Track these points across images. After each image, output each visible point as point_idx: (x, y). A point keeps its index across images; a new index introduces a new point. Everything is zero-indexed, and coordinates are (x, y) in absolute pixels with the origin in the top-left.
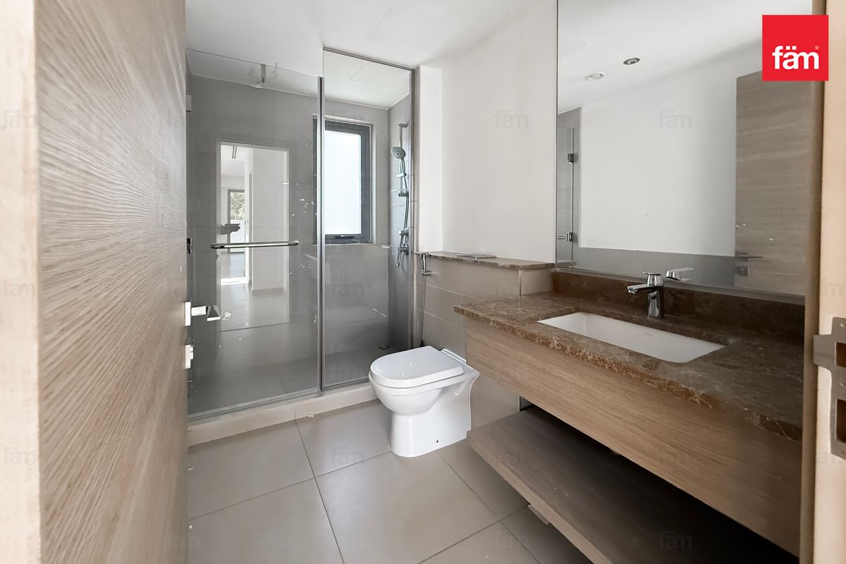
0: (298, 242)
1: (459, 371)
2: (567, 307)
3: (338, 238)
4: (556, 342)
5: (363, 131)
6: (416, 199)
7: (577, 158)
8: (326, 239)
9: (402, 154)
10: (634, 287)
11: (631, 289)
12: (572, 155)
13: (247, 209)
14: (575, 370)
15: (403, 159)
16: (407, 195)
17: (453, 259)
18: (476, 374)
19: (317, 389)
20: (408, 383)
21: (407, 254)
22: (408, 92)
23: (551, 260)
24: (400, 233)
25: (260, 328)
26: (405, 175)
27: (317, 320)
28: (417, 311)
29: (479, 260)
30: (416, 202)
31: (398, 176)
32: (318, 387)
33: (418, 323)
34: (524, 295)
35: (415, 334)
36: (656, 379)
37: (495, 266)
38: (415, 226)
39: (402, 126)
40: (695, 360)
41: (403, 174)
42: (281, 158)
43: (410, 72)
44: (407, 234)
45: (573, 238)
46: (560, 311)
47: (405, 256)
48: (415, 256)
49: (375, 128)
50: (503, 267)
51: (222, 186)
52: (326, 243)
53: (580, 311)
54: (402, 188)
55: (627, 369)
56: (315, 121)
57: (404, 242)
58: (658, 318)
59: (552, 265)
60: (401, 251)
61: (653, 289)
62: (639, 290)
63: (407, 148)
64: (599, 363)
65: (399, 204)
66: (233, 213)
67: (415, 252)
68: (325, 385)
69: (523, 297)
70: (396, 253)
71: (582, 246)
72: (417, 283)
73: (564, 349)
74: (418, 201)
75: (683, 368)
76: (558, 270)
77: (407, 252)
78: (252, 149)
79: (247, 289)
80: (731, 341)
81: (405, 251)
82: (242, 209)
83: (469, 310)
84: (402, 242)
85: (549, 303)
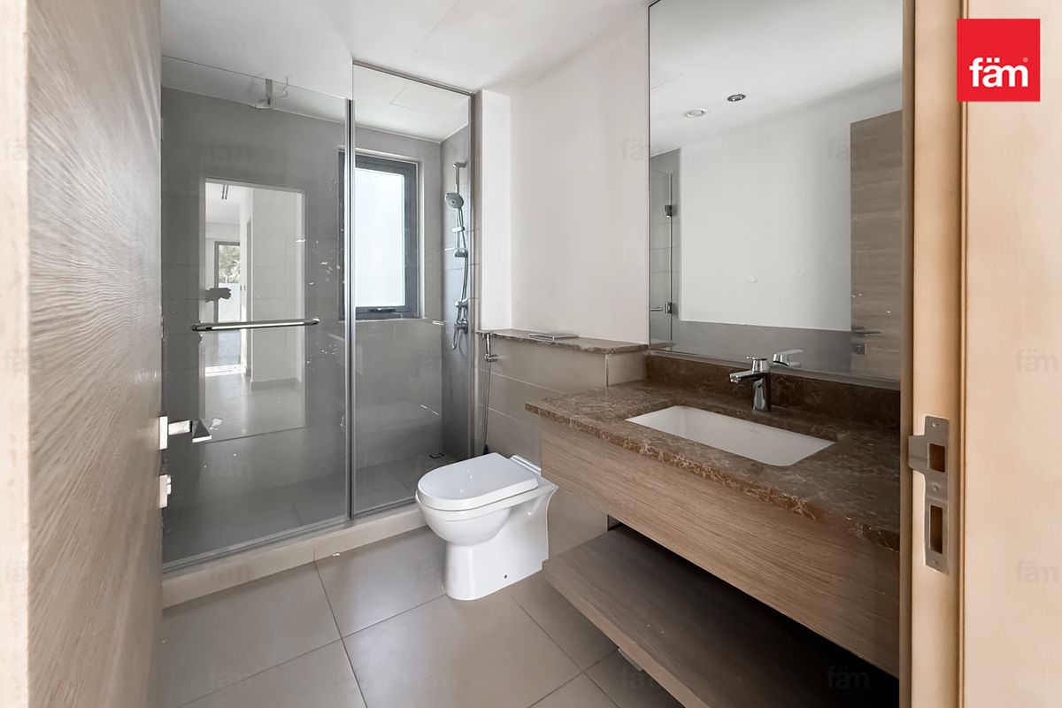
0: (318, 320)
1: (532, 483)
2: (662, 400)
3: (373, 312)
4: (647, 447)
5: (407, 170)
6: (477, 262)
7: (676, 211)
8: (357, 313)
9: (459, 202)
10: (738, 375)
11: (734, 378)
12: (671, 207)
13: (244, 269)
14: (670, 479)
15: (460, 209)
16: (465, 255)
17: (524, 340)
18: (553, 487)
19: (344, 518)
20: (467, 503)
21: (466, 332)
22: (466, 122)
23: (644, 341)
24: (457, 304)
25: (263, 437)
26: (464, 229)
27: (345, 423)
28: (480, 407)
29: (557, 342)
30: (477, 267)
31: (454, 230)
32: (346, 515)
33: (481, 423)
34: (612, 386)
35: (476, 438)
36: (758, 487)
37: (577, 349)
38: (477, 296)
39: (459, 165)
40: (801, 462)
41: (460, 229)
42: (293, 203)
43: (469, 97)
44: (466, 307)
45: (673, 309)
46: (654, 406)
47: (464, 335)
48: (477, 336)
49: (423, 168)
50: (587, 351)
51: (207, 236)
52: (357, 319)
53: (678, 405)
54: (458, 245)
55: (725, 477)
56: (342, 155)
57: (462, 317)
58: (764, 411)
59: (646, 347)
60: (458, 329)
61: (758, 376)
62: (743, 378)
63: (465, 194)
64: (695, 471)
65: (455, 267)
66: (222, 273)
67: (476, 330)
68: (355, 512)
69: (611, 388)
70: (451, 331)
71: (683, 320)
72: (479, 371)
73: (656, 455)
74: (480, 264)
75: (787, 472)
76: (653, 353)
77: (465, 329)
78: (252, 189)
79: (244, 381)
80: (841, 436)
81: (464, 328)
82: (235, 268)
83: (545, 406)
84: (459, 317)
85: (641, 395)
